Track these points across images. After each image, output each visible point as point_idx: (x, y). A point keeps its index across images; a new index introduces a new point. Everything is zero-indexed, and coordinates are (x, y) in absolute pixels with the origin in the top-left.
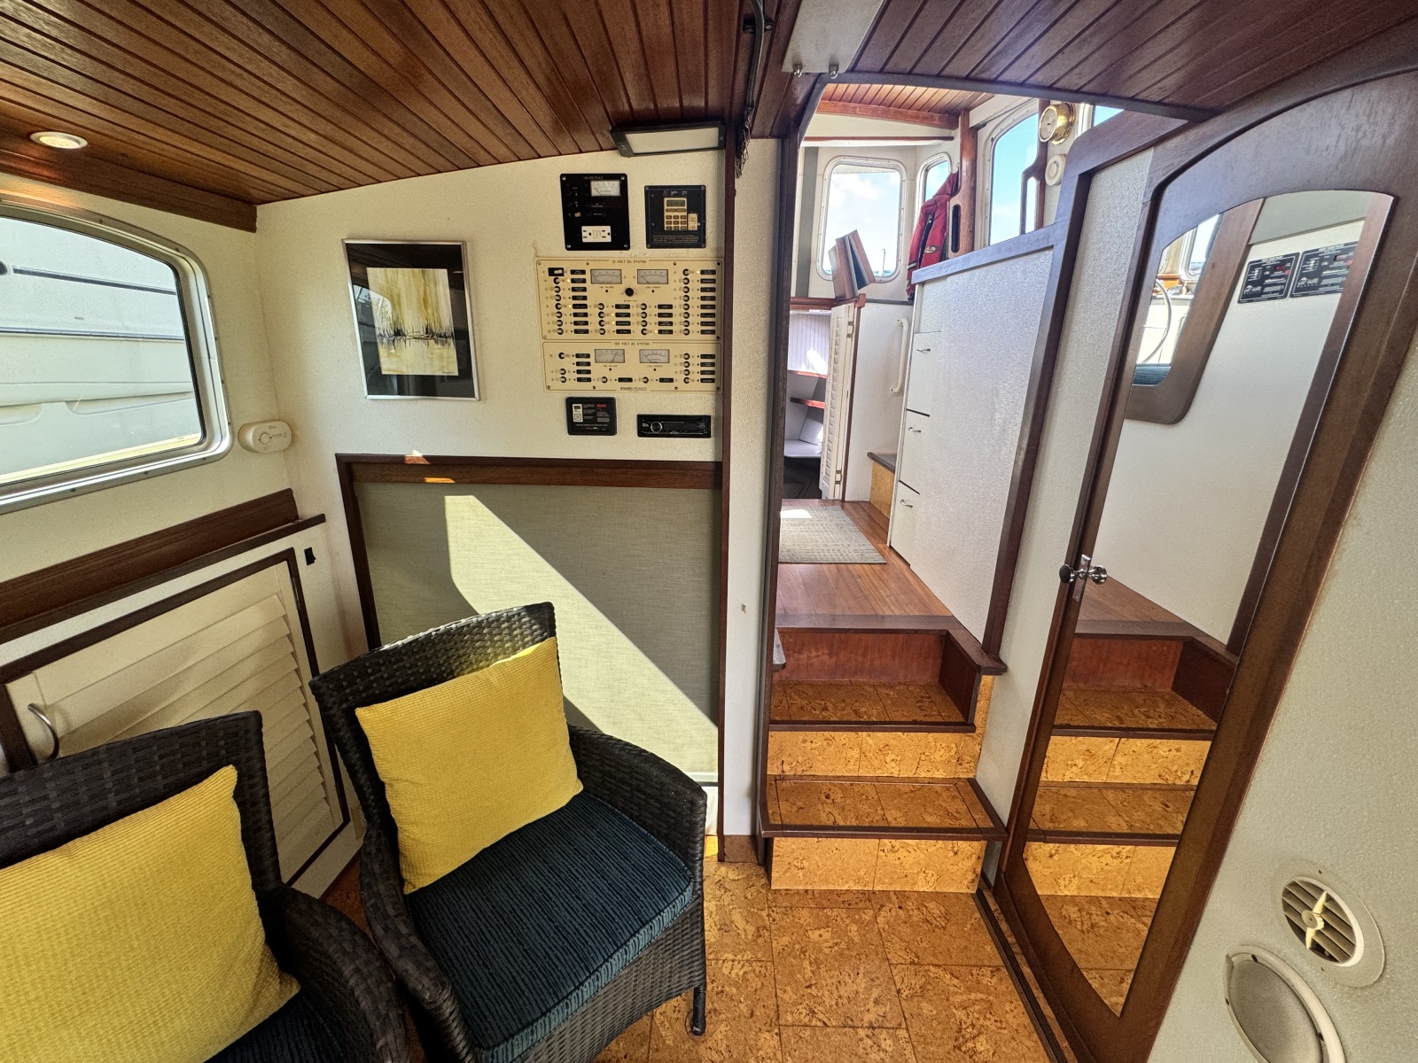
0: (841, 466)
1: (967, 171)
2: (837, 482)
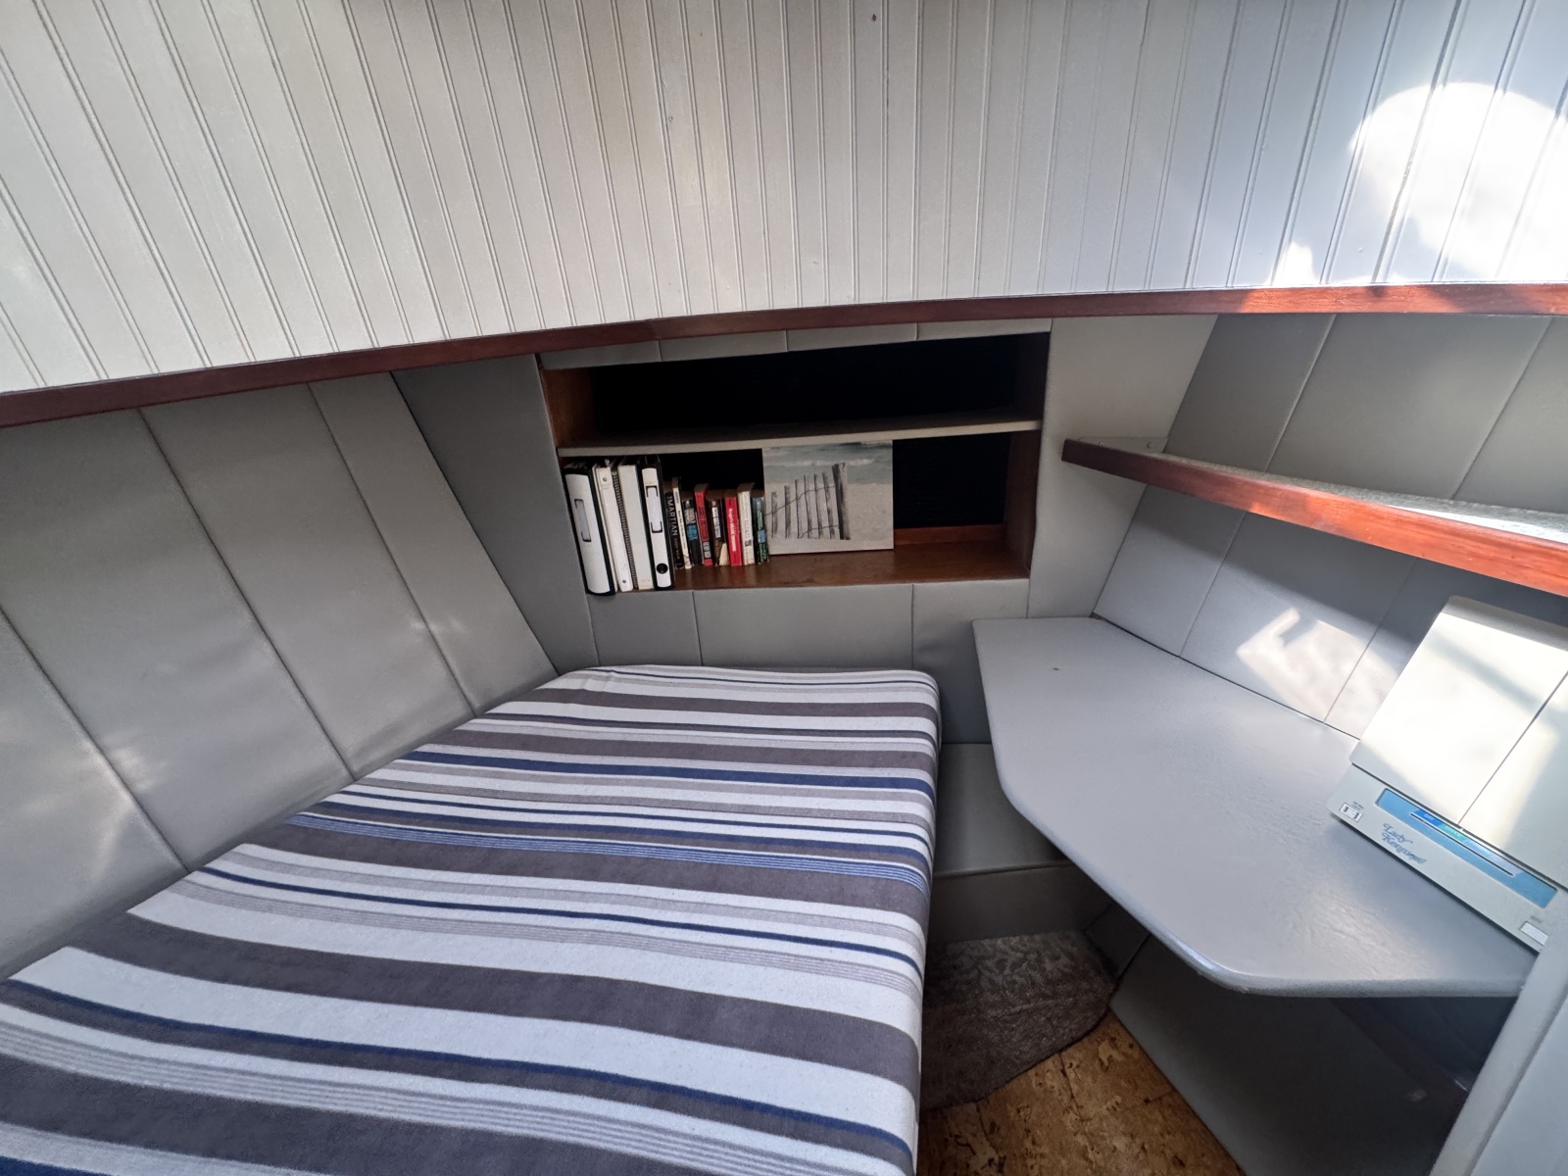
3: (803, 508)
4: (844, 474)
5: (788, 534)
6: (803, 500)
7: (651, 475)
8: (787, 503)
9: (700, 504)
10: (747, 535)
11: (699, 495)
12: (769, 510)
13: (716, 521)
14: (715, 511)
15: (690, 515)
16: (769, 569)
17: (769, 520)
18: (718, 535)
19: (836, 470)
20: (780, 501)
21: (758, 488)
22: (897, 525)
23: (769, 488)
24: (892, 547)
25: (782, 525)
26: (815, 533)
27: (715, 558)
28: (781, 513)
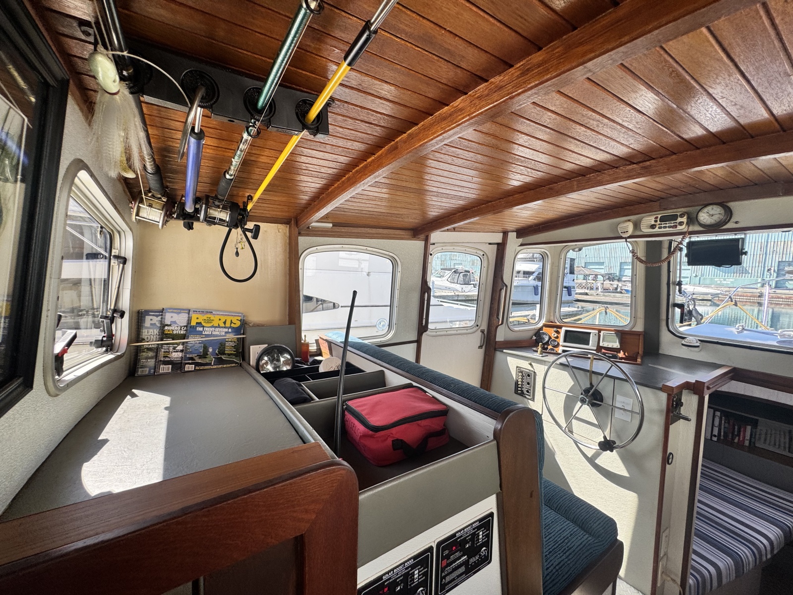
3: (773, 439)
5: (765, 443)
6: (773, 436)
7: (718, 414)
8: (766, 434)
9: (731, 423)
10: (748, 438)
11: (731, 421)
12: (758, 433)
13: (736, 430)
14: (736, 427)
15: (727, 425)
16: (753, 449)
17: (757, 436)
18: (736, 433)
20: (764, 433)
21: (755, 427)
23: (759, 428)
25: (762, 440)
26: (777, 446)
27: (733, 439)
28: (763, 436)
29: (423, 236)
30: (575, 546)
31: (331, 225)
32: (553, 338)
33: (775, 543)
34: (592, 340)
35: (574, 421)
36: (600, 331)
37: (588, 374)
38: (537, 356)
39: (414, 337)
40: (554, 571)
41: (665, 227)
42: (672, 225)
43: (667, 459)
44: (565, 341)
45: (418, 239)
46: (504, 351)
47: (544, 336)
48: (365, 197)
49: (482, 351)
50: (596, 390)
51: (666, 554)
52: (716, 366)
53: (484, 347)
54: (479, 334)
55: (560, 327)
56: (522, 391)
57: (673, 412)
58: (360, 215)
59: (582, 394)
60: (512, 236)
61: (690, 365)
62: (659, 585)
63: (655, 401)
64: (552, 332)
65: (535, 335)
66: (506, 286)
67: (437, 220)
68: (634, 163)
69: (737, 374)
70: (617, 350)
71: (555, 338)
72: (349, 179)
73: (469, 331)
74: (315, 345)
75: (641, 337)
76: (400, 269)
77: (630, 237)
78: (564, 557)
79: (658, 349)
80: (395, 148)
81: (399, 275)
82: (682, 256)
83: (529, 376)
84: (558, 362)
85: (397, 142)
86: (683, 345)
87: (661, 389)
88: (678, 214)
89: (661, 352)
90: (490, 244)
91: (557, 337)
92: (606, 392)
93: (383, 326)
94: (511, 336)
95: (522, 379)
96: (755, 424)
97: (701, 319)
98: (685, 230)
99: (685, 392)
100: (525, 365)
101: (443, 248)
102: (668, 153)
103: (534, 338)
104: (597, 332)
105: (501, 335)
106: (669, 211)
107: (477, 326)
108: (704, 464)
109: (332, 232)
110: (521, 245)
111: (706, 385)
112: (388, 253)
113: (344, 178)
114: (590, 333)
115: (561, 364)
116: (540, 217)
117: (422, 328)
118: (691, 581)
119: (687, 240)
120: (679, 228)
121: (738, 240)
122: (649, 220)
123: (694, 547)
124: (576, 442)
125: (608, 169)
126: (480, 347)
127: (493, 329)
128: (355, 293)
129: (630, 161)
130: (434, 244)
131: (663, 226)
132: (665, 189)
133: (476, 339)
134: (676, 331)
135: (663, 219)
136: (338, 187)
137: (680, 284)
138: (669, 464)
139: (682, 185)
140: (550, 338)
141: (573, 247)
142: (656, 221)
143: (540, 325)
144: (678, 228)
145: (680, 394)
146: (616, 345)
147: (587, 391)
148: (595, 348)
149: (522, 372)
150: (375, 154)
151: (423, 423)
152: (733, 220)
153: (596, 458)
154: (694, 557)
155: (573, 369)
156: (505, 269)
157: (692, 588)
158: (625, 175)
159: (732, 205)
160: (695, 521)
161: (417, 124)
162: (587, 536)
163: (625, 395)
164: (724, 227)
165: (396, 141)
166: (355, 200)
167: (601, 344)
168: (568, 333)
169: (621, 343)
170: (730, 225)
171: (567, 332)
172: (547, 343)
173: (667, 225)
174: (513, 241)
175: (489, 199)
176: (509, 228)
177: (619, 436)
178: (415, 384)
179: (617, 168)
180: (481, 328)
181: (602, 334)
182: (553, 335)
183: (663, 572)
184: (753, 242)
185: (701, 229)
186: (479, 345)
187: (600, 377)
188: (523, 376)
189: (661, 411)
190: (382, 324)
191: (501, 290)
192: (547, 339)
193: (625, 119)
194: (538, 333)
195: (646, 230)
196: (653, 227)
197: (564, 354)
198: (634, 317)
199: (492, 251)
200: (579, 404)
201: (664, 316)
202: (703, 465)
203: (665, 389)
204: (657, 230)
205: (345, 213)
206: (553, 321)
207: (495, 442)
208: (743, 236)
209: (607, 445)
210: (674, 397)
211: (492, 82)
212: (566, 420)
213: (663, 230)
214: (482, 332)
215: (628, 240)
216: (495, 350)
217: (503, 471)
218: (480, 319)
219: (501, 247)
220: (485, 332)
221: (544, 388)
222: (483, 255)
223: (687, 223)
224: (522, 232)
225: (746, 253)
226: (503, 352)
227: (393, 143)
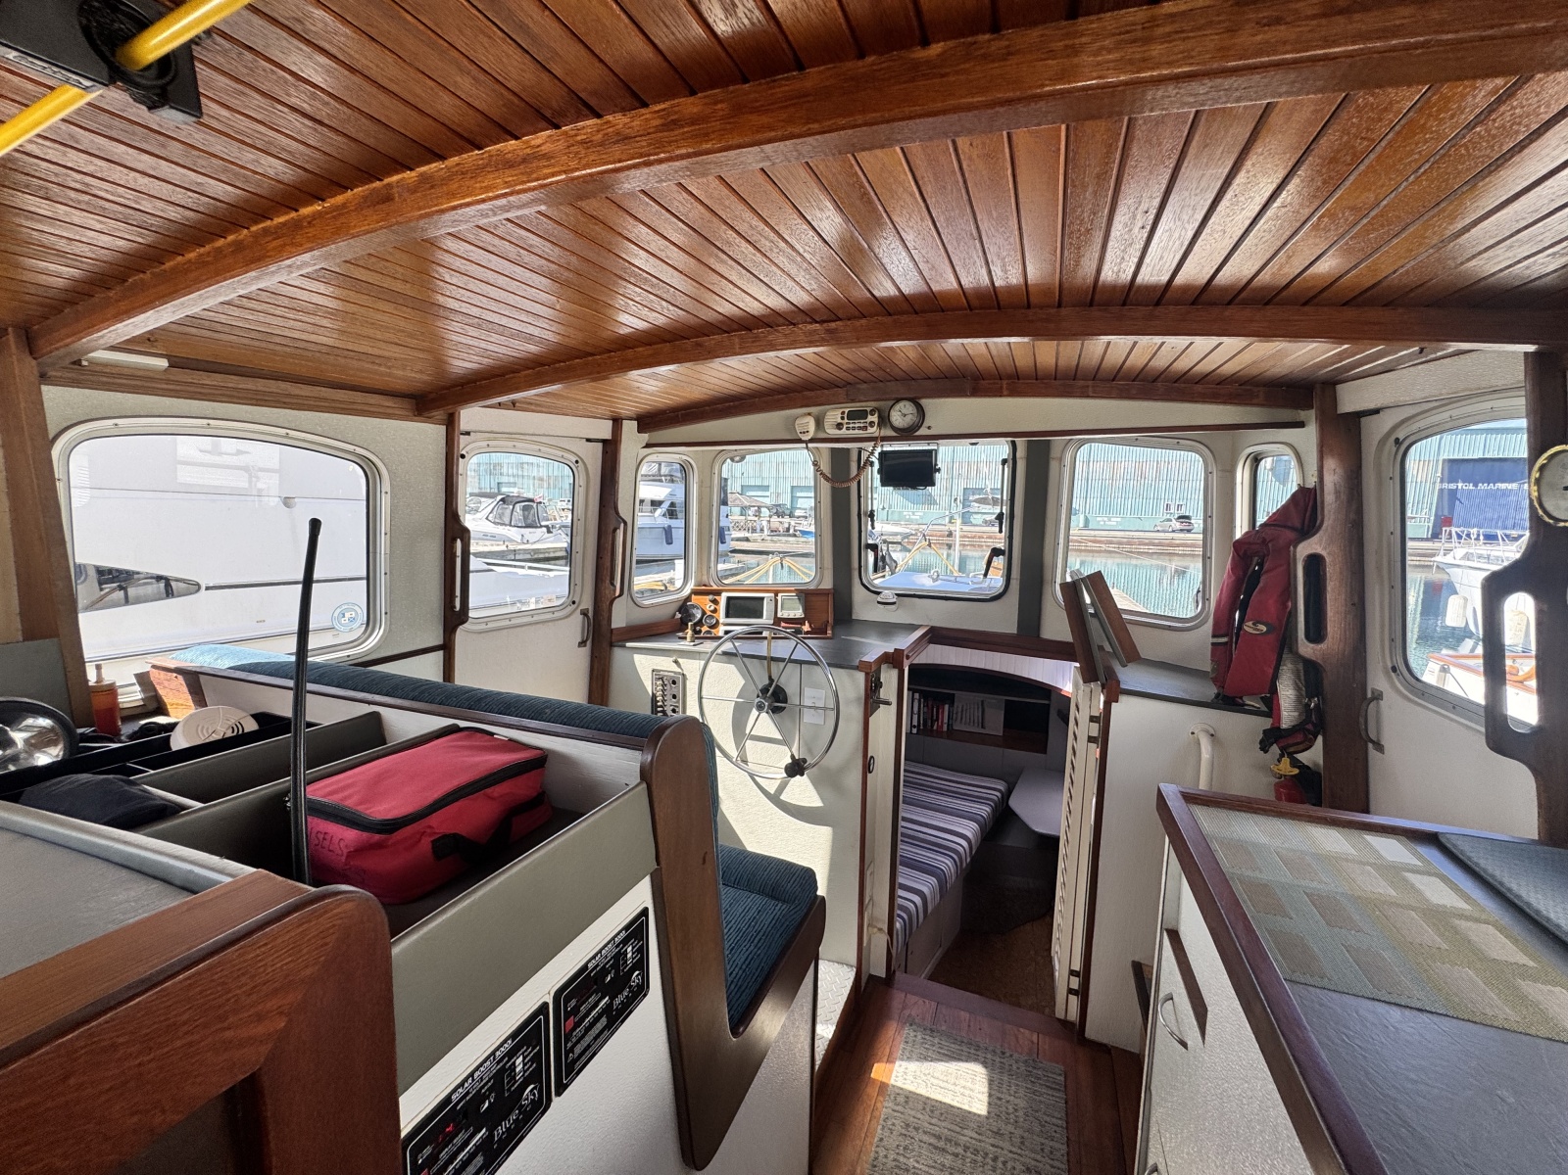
0: (1077, 966)
1: (1337, 493)
2: (1071, 991)
3: (968, 715)
4: (985, 704)
5: (961, 722)
6: (968, 711)
7: (917, 695)
8: (962, 711)
9: (930, 706)
10: (946, 721)
11: (930, 703)
12: (955, 712)
13: (935, 712)
14: (935, 709)
15: (926, 709)
16: (952, 734)
17: (954, 716)
18: (935, 718)
19: (982, 702)
20: (960, 710)
21: (952, 704)
22: (1004, 727)
23: (956, 704)
24: (1001, 734)
25: (959, 718)
26: (972, 724)
27: (932, 726)
28: (960, 714)
29: (439, 414)
30: (766, 926)
31: (163, 363)
32: (709, 613)
33: (973, 842)
34: (767, 608)
35: (749, 744)
36: (776, 593)
37: (765, 662)
38: (686, 645)
39: (435, 637)
40: (741, 972)
41: (854, 428)
42: (862, 425)
43: (868, 766)
44: (728, 615)
45: (429, 420)
46: (628, 644)
47: (694, 611)
48: (286, 302)
49: (586, 651)
50: (777, 686)
51: (871, 899)
52: (913, 628)
53: (589, 643)
54: (578, 618)
55: (718, 593)
56: (664, 712)
57: (872, 700)
58: (264, 345)
59: (758, 696)
60: (629, 427)
61: (887, 629)
62: (865, 945)
63: (853, 685)
64: (706, 603)
65: (680, 610)
66: (625, 523)
67: (475, 382)
68: (817, 322)
69: (937, 636)
70: (799, 621)
71: (712, 611)
72: (238, 246)
73: (557, 615)
74: (137, 688)
75: (831, 597)
76: (386, 486)
77: (812, 440)
78: (752, 948)
79: (850, 613)
80: (386, 198)
81: (385, 503)
82: (874, 474)
83: (674, 682)
84: (719, 651)
85: (388, 184)
86: (879, 602)
87: (857, 668)
88: (869, 409)
89: (854, 617)
90: (588, 440)
91: (715, 611)
92: (791, 689)
93: (352, 620)
94: (639, 617)
95: (663, 691)
96: (951, 699)
97: (896, 567)
98: (876, 434)
99: (884, 667)
100: (666, 664)
101: (490, 443)
102: (857, 313)
103: (678, 616)
104: (773, 595)
105: (620, 617)
106: (858, 404)
107: (574, 603)
108: (908, 768)
109: (168, 381)
110: (648, 446)
111: (905, 653)
112: (351, 448)
113: (221, 242)
114: (762, 599)
115: (725, 653)
116: (677, 396)
117: (454, 616)
118: (898, 925)
119: (879, 450)
120: (871, 430)
121: (930, 451)
122: (834, 415)
123: (900, 880)
124: (752, 776)
125: (784, 325)
126: (582, 644)
127: (605, 606)
128: (315, 525)
129: (811, 318)
130: (468, 433)
131: (851, 426)
132: (855, 371)
133: (573, 628)
134: (869, 583)
135: (852, 416)
136: (201, 263)
137: (872, 515)
138: (870, 772)
139: (872, 366)
140: (704, 613)
141: (731, 455)
142: (843, 418)
143: (687, 592)
144: (868, 431)
145: (878, 671)
146: (799, 613)
147: (764, 690)
148: (772, 622)
149: (662, 679)
150: (323, 200)
151: (497, 790)
152: (926, 424)
153: (781, 793)
154: (900, 892)
155: (744, 659)
156: (620, 490)
157: (900, 933)
158: (806, 339)
159: (924, 402)
160: (901, 846)
161: (442, 158)
162: (780, 904)
163: (816, 686)
164: (917, 434)
165: (387, 181)
166: (253, 305)
167: (779, 615)
168: (732, 602)
169: (805, 611)
170: (923, 431)
171: (729, 599)
172: (700, 623)
173: (857, 425)
174: (632, 439)
175: (589, 349)
176: (624, 412)
177: (810, 751)
178: (463, 724)
179: (794, 324)
180: (581, 607)
181: (779, 598)
182: (709, 607)
183: (869, 925)
184: (946, 454)
185: (894, 434)
186: (579, 640)
187: (782, 665)
188: (664, 685)
189: (859, 699)
190: (347, 615)
191: (615, 530)
192: (699, 616)
193: (807, 248)
194: (684, 607)
195: (833, 432)
196: (839, 426)
197: (726, 636)
198: (820, 568)
199: (594, 455)
200: (755, 712)
201: (855, 564)
202: (905, 771)
203: (863, 667)
204: (844, 432)
205: (217, 336)
206: (707, 583)
207: (644, 785)
208: (936, 448)
209: (796, 768)
210: (873, 676)
211: (608, 122)
212: (737, 745)
213: (851, 432)
214: (584, 613)
215: (810, 445)
216: (612, 645)
217: (659, 831)
218: (578, 588)
219: (610, 449)
220: (590, 614)
221: (700, 698)
222: (577, 462)
223: (879, 425)
224: (651, 421)
225: (939, 470)
226: (625, 646)
227: (377, 184)
